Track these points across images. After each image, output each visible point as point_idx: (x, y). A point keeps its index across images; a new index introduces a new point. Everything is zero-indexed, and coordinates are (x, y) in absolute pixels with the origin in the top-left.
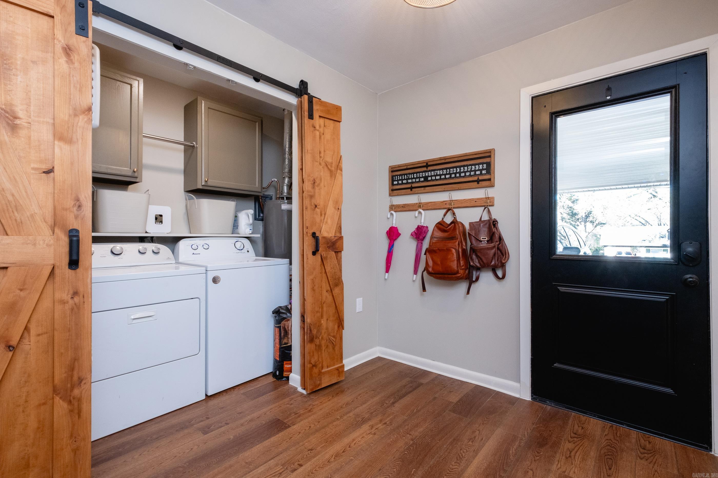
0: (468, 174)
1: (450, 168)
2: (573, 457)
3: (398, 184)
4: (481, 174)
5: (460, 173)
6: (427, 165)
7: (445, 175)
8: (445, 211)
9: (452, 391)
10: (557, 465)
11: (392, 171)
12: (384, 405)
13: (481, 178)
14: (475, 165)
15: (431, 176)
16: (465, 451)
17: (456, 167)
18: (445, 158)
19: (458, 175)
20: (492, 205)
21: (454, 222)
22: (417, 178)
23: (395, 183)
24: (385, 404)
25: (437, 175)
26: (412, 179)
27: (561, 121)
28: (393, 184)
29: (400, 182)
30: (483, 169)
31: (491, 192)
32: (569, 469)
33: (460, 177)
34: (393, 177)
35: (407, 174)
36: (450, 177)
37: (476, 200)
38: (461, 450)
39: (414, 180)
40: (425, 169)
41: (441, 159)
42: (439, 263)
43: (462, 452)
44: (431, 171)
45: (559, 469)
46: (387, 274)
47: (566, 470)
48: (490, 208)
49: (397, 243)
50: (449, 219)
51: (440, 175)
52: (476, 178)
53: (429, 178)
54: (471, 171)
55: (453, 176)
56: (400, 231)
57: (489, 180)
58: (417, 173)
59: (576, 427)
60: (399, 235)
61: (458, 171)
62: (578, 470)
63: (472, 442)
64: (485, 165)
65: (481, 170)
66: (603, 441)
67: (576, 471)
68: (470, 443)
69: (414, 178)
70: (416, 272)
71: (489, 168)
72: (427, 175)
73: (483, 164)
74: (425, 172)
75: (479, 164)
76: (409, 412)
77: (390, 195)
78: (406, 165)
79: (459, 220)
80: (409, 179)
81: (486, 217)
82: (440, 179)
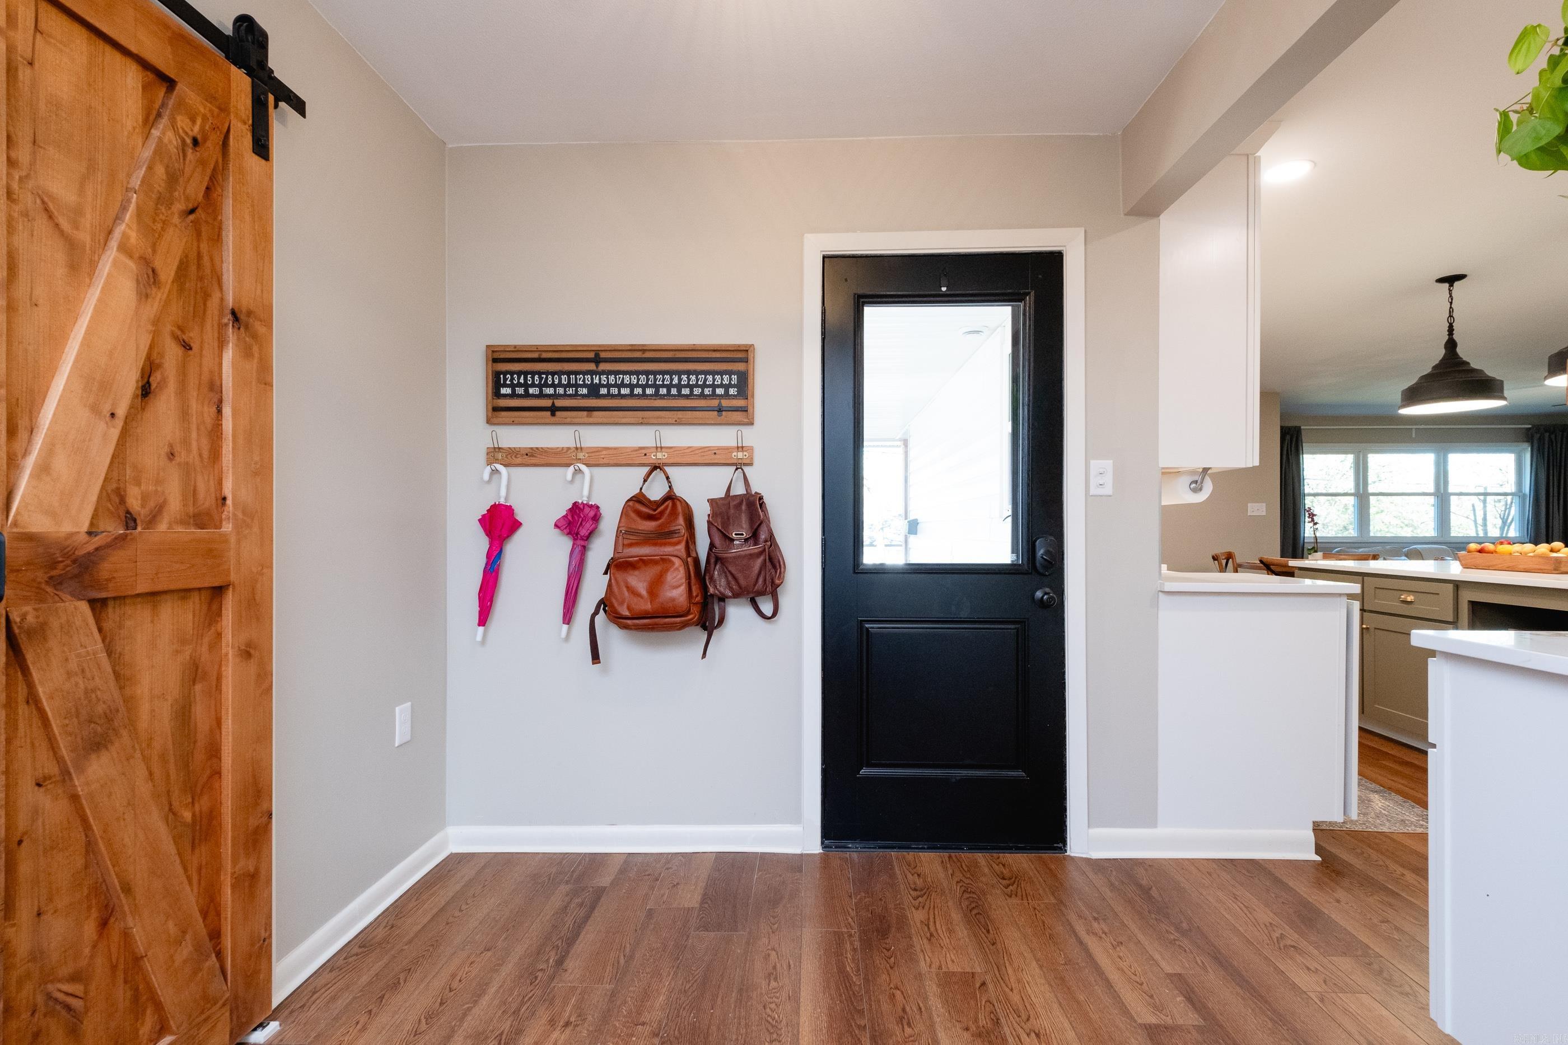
0: (697, 391)
1: (655, 373)
2: (935, 934)
3: (513, 395)
4: (727, 394)
5: (679, 387)
6: (597, 357)
7: (644, 387)
8: (646, 469)
9: (678, 884)
10: (925, 960)
11: (495, 361)
12: (536, 978)
13: (725, 403)
14: (714, 373)
15: (608, 386)
16: (773, 1006)
17: (671, 373)
18: (643, 349)
19: (674, 391)
20: (750, 464)
21: (670, 497)
22: (569, 385)
23: (505, 391)
24: (540, 974)
25: (623, 385)
26: (553, 385)
27: (870, 312)
28: (497, 394)
29: (520, 391)
30: (730, 386)
31: (749, 436)
32: (944, 959)
33: (680, 395)
34: (497, 375)
35: (540, 373)
36: (657, 394)
37: (715, 451)
38: (765, 1007)
39: (561, 391)
40: (592, 366)
41: (633, 348)
42: (644, 593)
43: (768, 1010)
44: (609, 373)
45: (930, 965)
46: (481, 628)
47: (940, 962)
48: (746, 469)
49: (514, 548)
50: (656, 491)
51: (632, 387)
52: (715, 403)
53: (603, 391)
54: (704, 386)
55: (663, 391)
56: (519, 516)
57: (744, 410)
58: (569, 373)
59: (909, 876)
60: (516, 525)
61: (676, 381)
62: (954, 954)
63: (776, 979)
64: (734, 377)
65: (727, 387)
66: (955, 887)
67: (953, 958)
68: (773, 984)
69: (560, 385)
70: (568, 617)
71: (744, 385)
72: (596, 381)
73: (730, 373)
74: (592, 373)
75: (721, 373)
76: (609, 968)
77: (489, 421)
78: (537, 349)
79: (678, 492)
80: (546, 385)
81: (739, 490)
82: (632, 395)
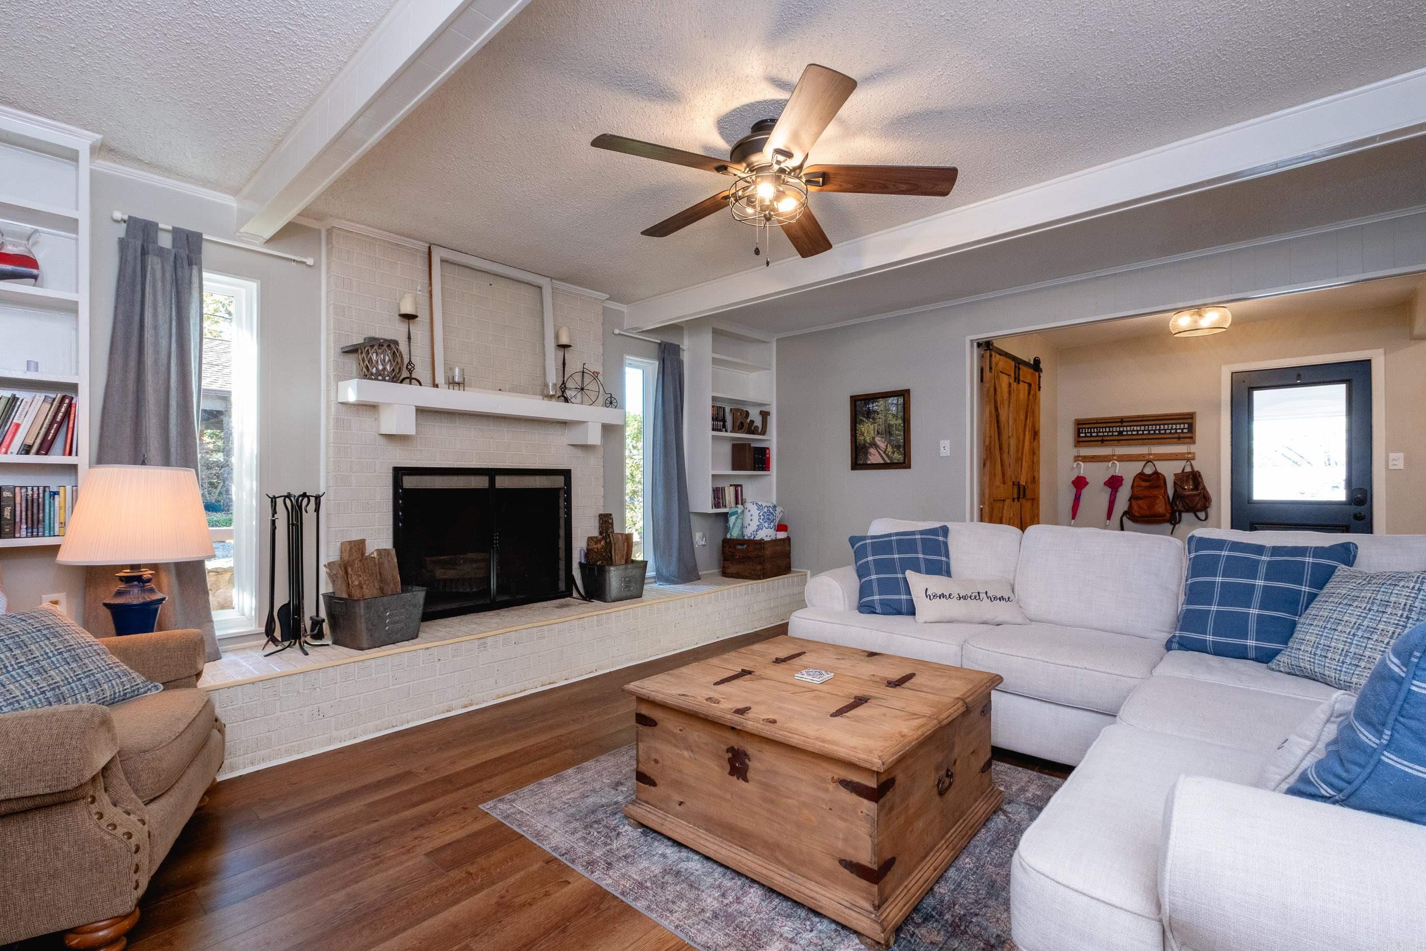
0: (1168, 431)
1: (1148, 425)
3: (1086, 436)
4: (1182, 432)
5: (1160, 430)
6: (1122, 421)
7: (1143, 431)
8: (1145, 462)
11: (1078, 424)
13: (1181, 435)
14: (1176, 424)
15: (1127, 431)
17: (1156, 425)
18: (1143, 416)
19: (1157, 432)
20: (1194, 459)
21: (1156, 473)
22: (1110, 432)
23: (1081, 435)
25: (1133, 430)
26: (1103, 432)
27: (1257, 394)
28: (1079, 436)
29: (1089, 435)
30: (1184, 428)
31: (1193, 448)
33: (1160, 433)
34: (1079, 429)
35: (1097, 428)
36: (1149, 434)
37: (1177, 454)
39: (1106, 434)
40: (1120, 424)
41: (1138, 416)
42: (1146, 508)
44: (1127, 426)
46: (1073, 521)
48: (1192, 462)
49: (1085, 492)
50: (1148, 471)
51: (1137, 431)
52: (1177, 436)
53: (1125, 433)
54: (1172, 429)
55: (1152, 432)
56: (1088, 480)
57: (1191, 438)
58: (1109, 427)
60: (1087, 483)
61: (1158, 427)
64: (1186, 426)
65: (1182, 429)
69: (1106, 432)
70: (1109, 517)
71: (1191, 428)
72: (1122, 429)
73: (1184, 424)
74: (1120, 427)
75: (1180, 424)
77: (1076, 446)
78: (1096, 419)
79: (1159, 471)
80: (1100, 432)
81: (1188, 469)
82: (1138, 434)
